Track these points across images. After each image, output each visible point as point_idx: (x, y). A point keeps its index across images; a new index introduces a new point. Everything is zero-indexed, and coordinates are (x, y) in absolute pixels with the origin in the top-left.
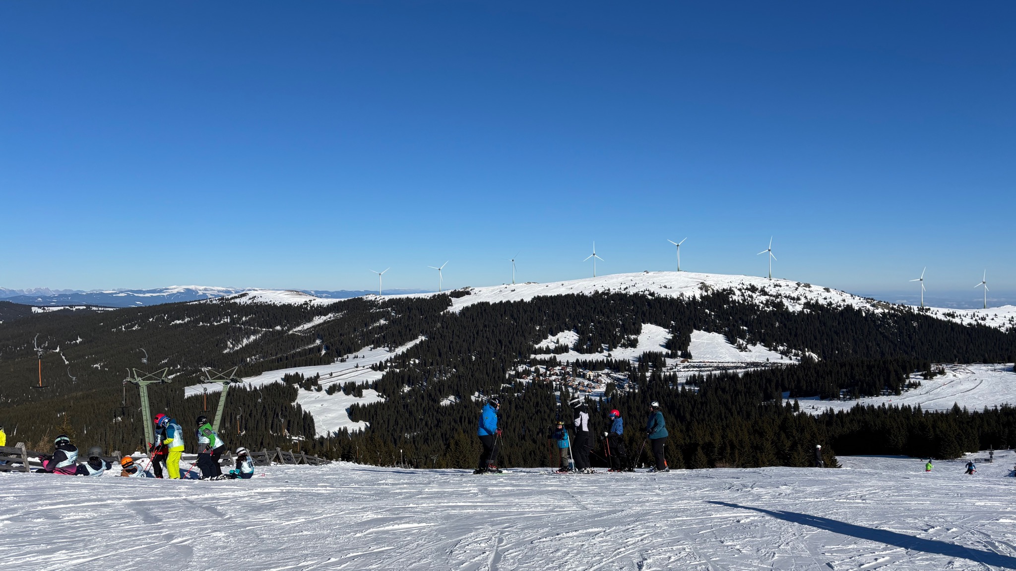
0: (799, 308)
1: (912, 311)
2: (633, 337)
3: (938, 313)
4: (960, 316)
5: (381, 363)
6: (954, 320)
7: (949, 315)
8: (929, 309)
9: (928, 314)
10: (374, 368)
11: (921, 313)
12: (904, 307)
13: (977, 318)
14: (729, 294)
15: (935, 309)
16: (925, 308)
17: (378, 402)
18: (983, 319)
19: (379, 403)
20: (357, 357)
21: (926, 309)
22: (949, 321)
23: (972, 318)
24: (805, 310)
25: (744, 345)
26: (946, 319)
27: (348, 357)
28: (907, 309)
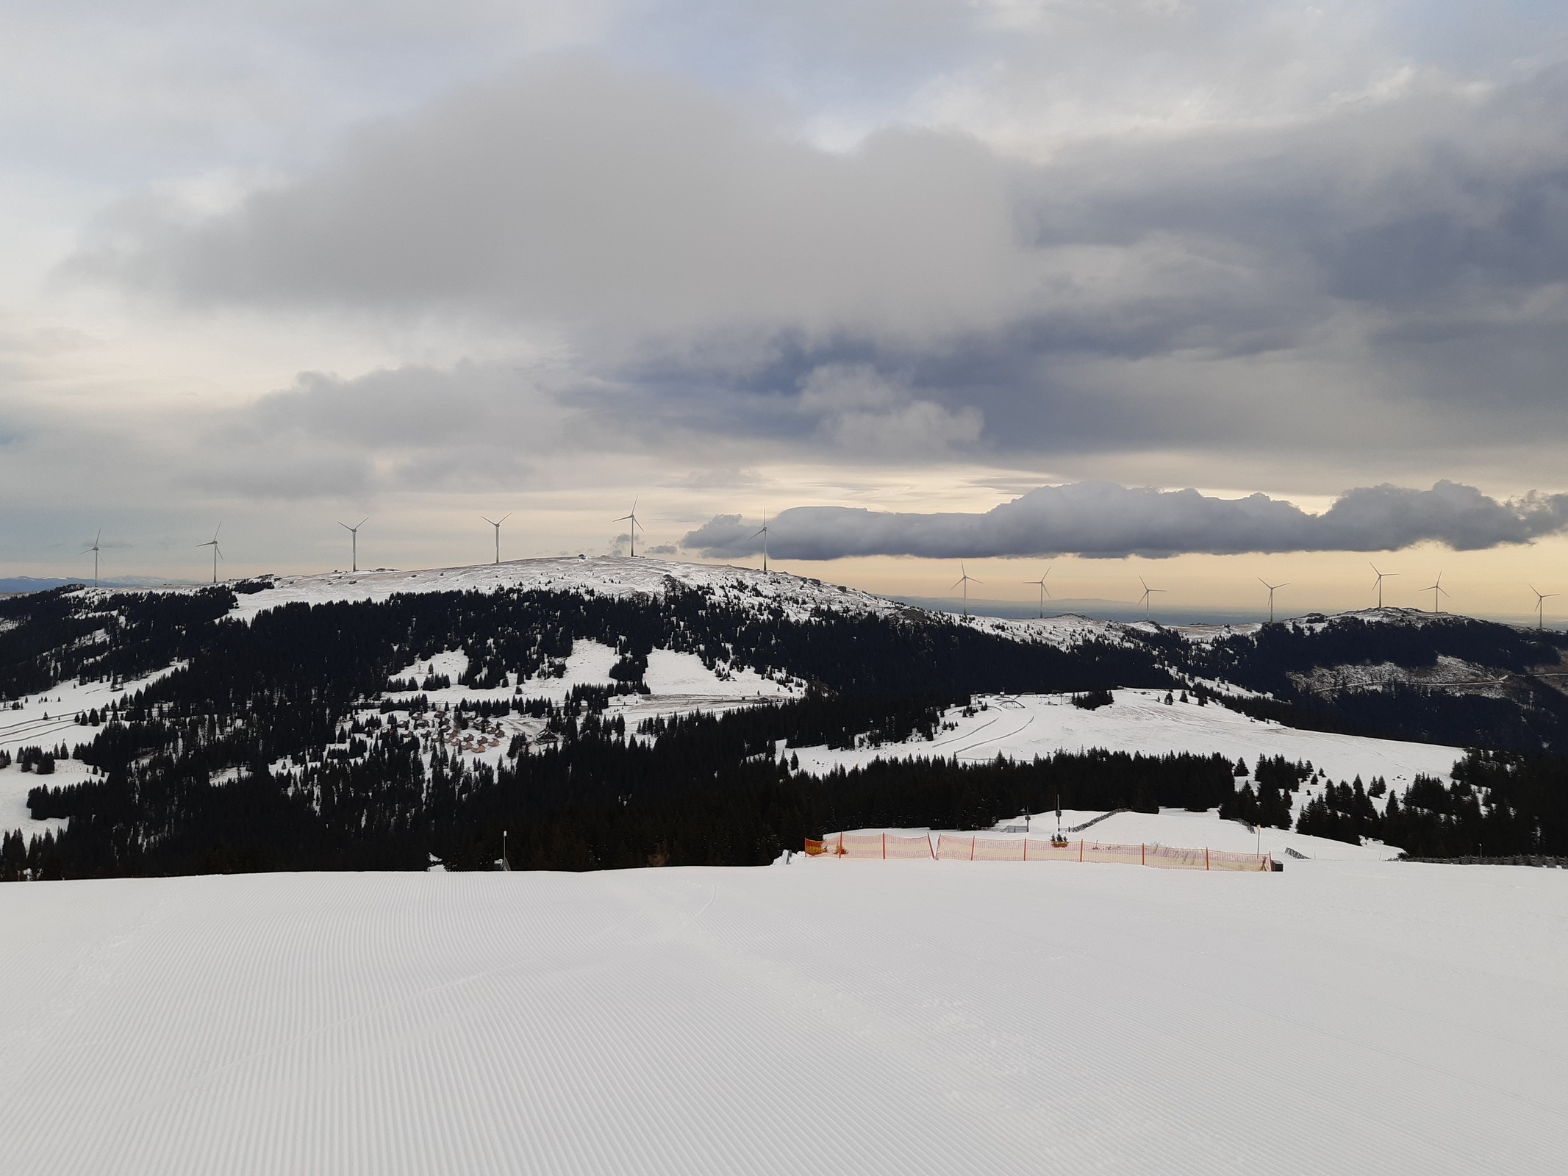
0: (804, 617)
1: (953, 621)
2: (558, 661)
3: (984, 625)
4: (1011, 628)
5: (93, 712)
6: (1003, 634)
7: (998, 627)
8: (974, 619)
9: (972, 625)
10: (82, 720)
11: (964, 624)
12: (943, 616)
13: (1032, 632)
14: (707, 593)
15: (982, 619)
16: (968, 616)
17: (85, 782)
18: (1040, 633)
19: (88, 786)
20: (46, 700)
21: (970, 619)
22: (998, 636)
23: (1025, 632)
24: (812, 619)
25: (726, 672)
26: (994, 633)
27: (27, 701)
28: (945, 619)
